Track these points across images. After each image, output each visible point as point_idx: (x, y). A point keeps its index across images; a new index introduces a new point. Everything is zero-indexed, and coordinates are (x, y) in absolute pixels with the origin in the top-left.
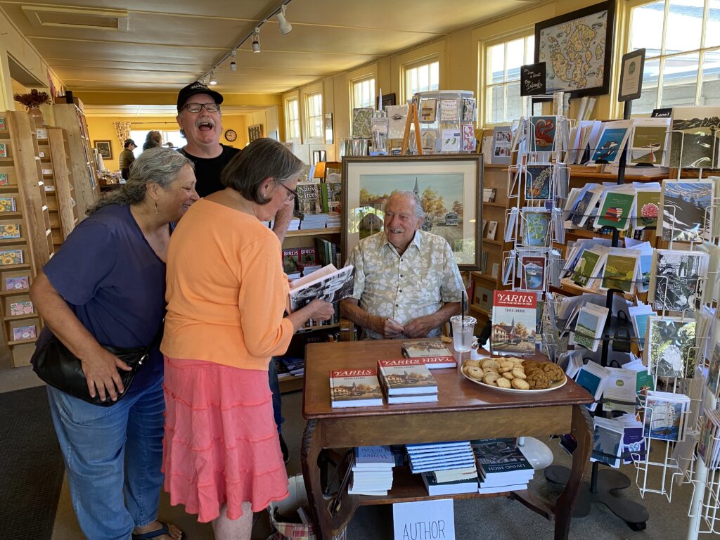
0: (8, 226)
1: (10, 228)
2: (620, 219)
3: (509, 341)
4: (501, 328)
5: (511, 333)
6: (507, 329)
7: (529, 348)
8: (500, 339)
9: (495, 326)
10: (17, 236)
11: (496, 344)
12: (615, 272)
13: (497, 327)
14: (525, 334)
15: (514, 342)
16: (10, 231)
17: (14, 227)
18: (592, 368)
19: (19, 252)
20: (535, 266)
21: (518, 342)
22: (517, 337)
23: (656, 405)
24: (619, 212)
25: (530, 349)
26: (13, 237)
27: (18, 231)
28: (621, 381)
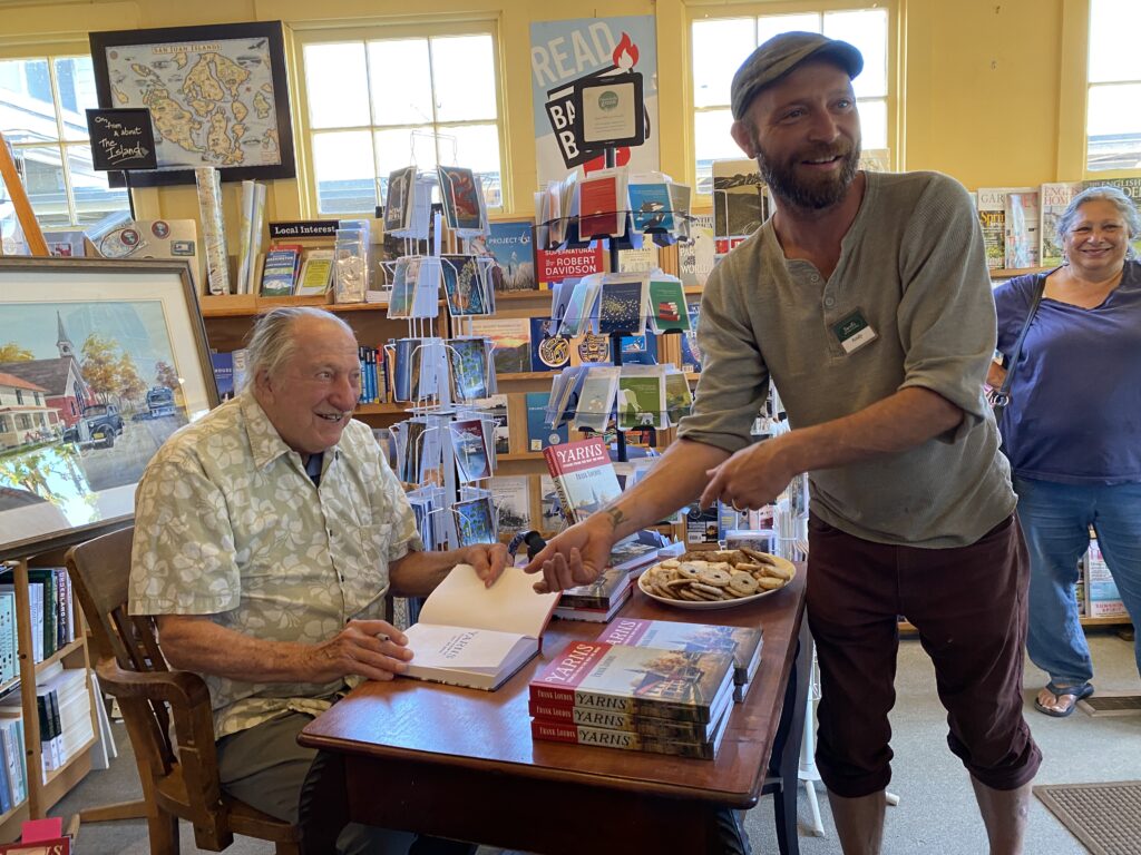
20: (470, 438)
24: (674, 308)
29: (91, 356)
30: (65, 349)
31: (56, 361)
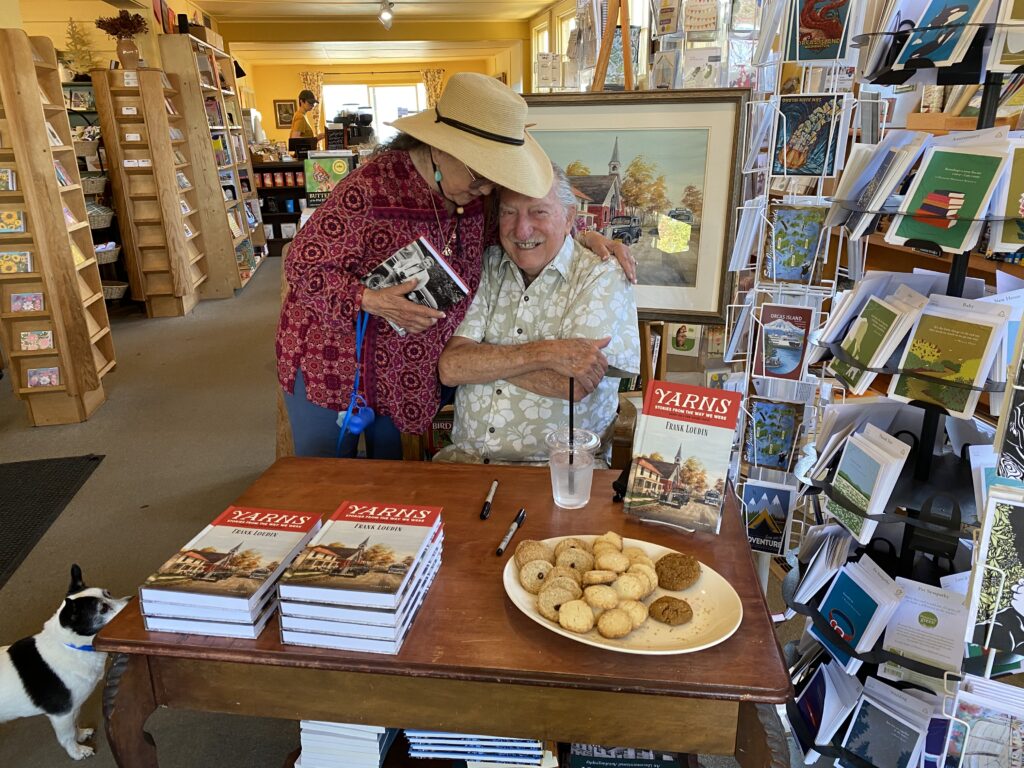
0: (6, 213)
1: (9, 217)
2: (953, 223)
3: (664, 497)
4: (650, 466)
5: (671, 479)
6: (664, 469)
7: (703, 519)
8: (645, 490)
9: (639, 458)
10: (19, 230)
11: (635, 499)
12: (932, 359)
13: (643, 462)
14: (700, 485)
15: (674, 499)
16: (8, 221)
17: (15, 216)
18: (866, 575)
19: (25, 255)
20: (788, 327)
21: (682, 500)
22: (682, 490)
23: (981, 719)
24: (955, 203)
25: (707, 521)
26: (13, 230)
27: (21, 223)
28: (933, 616)
29: (632, 175)
30: (614, 168)
31: (605, 177)
